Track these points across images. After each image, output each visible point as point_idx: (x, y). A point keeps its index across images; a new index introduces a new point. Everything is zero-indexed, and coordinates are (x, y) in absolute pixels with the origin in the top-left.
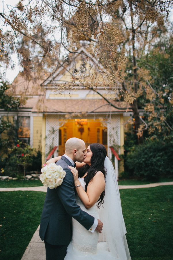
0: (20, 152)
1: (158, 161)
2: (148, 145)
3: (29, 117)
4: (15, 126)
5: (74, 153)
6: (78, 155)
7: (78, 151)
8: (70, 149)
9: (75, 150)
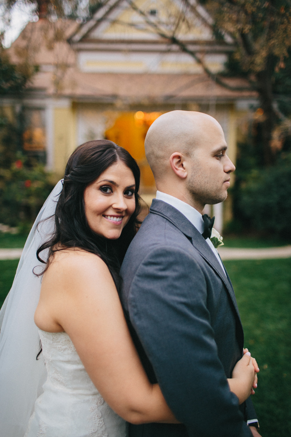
3: (45, 109)
4: (17, 125)
5: (176, 169)
6: (193, 174)
7: (192, 156)
8: (157, 157)
9: (174, 157)
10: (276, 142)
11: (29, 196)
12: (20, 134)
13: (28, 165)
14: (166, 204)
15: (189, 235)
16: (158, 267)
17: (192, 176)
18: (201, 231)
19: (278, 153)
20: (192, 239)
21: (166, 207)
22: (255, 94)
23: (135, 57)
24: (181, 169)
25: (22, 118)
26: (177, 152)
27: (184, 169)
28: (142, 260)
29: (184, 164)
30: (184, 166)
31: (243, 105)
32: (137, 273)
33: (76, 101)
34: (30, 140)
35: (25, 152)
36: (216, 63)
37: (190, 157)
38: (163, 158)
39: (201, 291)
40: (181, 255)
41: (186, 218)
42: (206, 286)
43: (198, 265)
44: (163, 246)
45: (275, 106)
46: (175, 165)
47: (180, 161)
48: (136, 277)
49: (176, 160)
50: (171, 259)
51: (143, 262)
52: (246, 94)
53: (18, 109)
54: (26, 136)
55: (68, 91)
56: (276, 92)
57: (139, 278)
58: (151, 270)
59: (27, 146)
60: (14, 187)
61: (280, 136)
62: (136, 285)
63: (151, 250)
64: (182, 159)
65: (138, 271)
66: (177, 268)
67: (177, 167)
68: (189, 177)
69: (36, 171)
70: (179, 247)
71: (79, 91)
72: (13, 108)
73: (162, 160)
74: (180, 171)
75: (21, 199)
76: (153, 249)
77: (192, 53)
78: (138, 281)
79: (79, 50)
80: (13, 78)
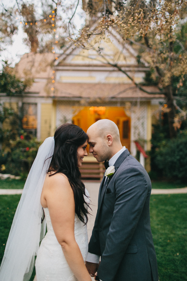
0: (25, 146)
3: (36, 104)
4: (19, 114)
10: (177, 124)
11: (28, 157)
12: (21, 119)
13: (28, 138)
19: (178, 130)
22: (163, 96)
25: (22, 109)
31: (155, 102)
33: (56, 99)
34: (27, 123)
35: (25, 130)
36: (139, 78)
45: (175, 102)
52: (157, 96)
53: (20, 104)
54: (25, 120)
55: (52, 95)
56: (175, 95)
59: (25, 126)
60: (17, 151)
69: (32, 141)
71: (59, 94)
72: (17, 104)
75: (23, 159)
77: (124, 72)
79: (57, 70)
80: (18, 86)
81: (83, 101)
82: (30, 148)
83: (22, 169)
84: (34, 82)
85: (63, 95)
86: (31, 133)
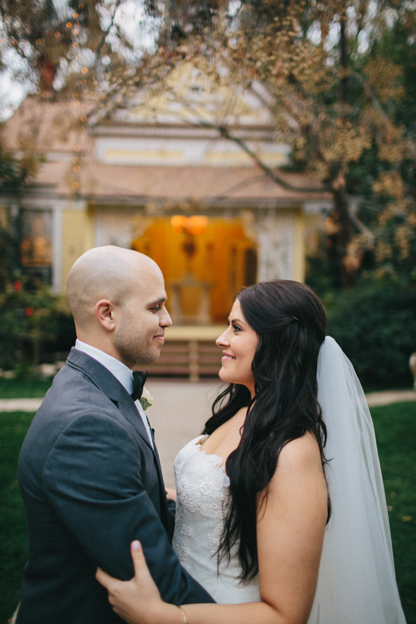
0: (24, 305)
1: (397, 333)
2: (369, 291)
3: (50, 211)
4: (12, 232)
5: (102, 319)
6: (122, 327)
7: (123, 307)
8: (81, 302)
9: (101, 305)
10: (352, 259)
11: (30, 328)
12: (16, 245)
13: (30, 287)
14: (90, 357)
15: (115, 399)
16: (84, 438)
17: (120, 329)
18: (129, 391)
19: (358, 272)
20: (119, 403)
21: (89, 361)
22: (328, 195)
23: (172, 146)
24: (108, 319)
25: (19, 223)
26: (106, 299)
27: (112, 319)
28: (62, 429)
29: (112, 313)
30: (112, 316)
31: (313, 208)
32: (55, 445)
33: (94, 202)
34: (31, 252)
35: (25, 270)
36: (276, 155)
37: (121, 307)
38: (87, 303)
39: (135, 464)
40: (111, 424)
41: (114, 376)
42: (140, 458)
43: (130, 434)
44: (91, 413)
46: (100, 314)
47: (108, 309)
48: (53, 450)
49: (102, 309)
50: (100, 428)
51: (64, 430)
52: (315, 195)
53: (15, 211)
54: (25, 246)
55: (84, 191)
57: (58, 451)
58: (75, 440)
59: (25, 260)
60: (8, 315)
61: (357, 252)
62: (54, 458)
63: (75, 417)
64: (110, 307)
65: (57, 442)
66: (107, 439)
67: (103, 317)
68: (117, 330)
69: (40, 295)
70: (108, 414)
71: (100, 191)
72: (8, 210)
73: (86, 306)
74: (106, 322)
75: (19, 333)
76: (77, 415)
77: (238, 141)
78: (58, 454)
79: (95, 136)
80: (9, 171)
81: (152, 207)
82: (36, 308)
83: (19, 354)
84: (43, 160)
85: (108, 192)
86: (39, 275)
